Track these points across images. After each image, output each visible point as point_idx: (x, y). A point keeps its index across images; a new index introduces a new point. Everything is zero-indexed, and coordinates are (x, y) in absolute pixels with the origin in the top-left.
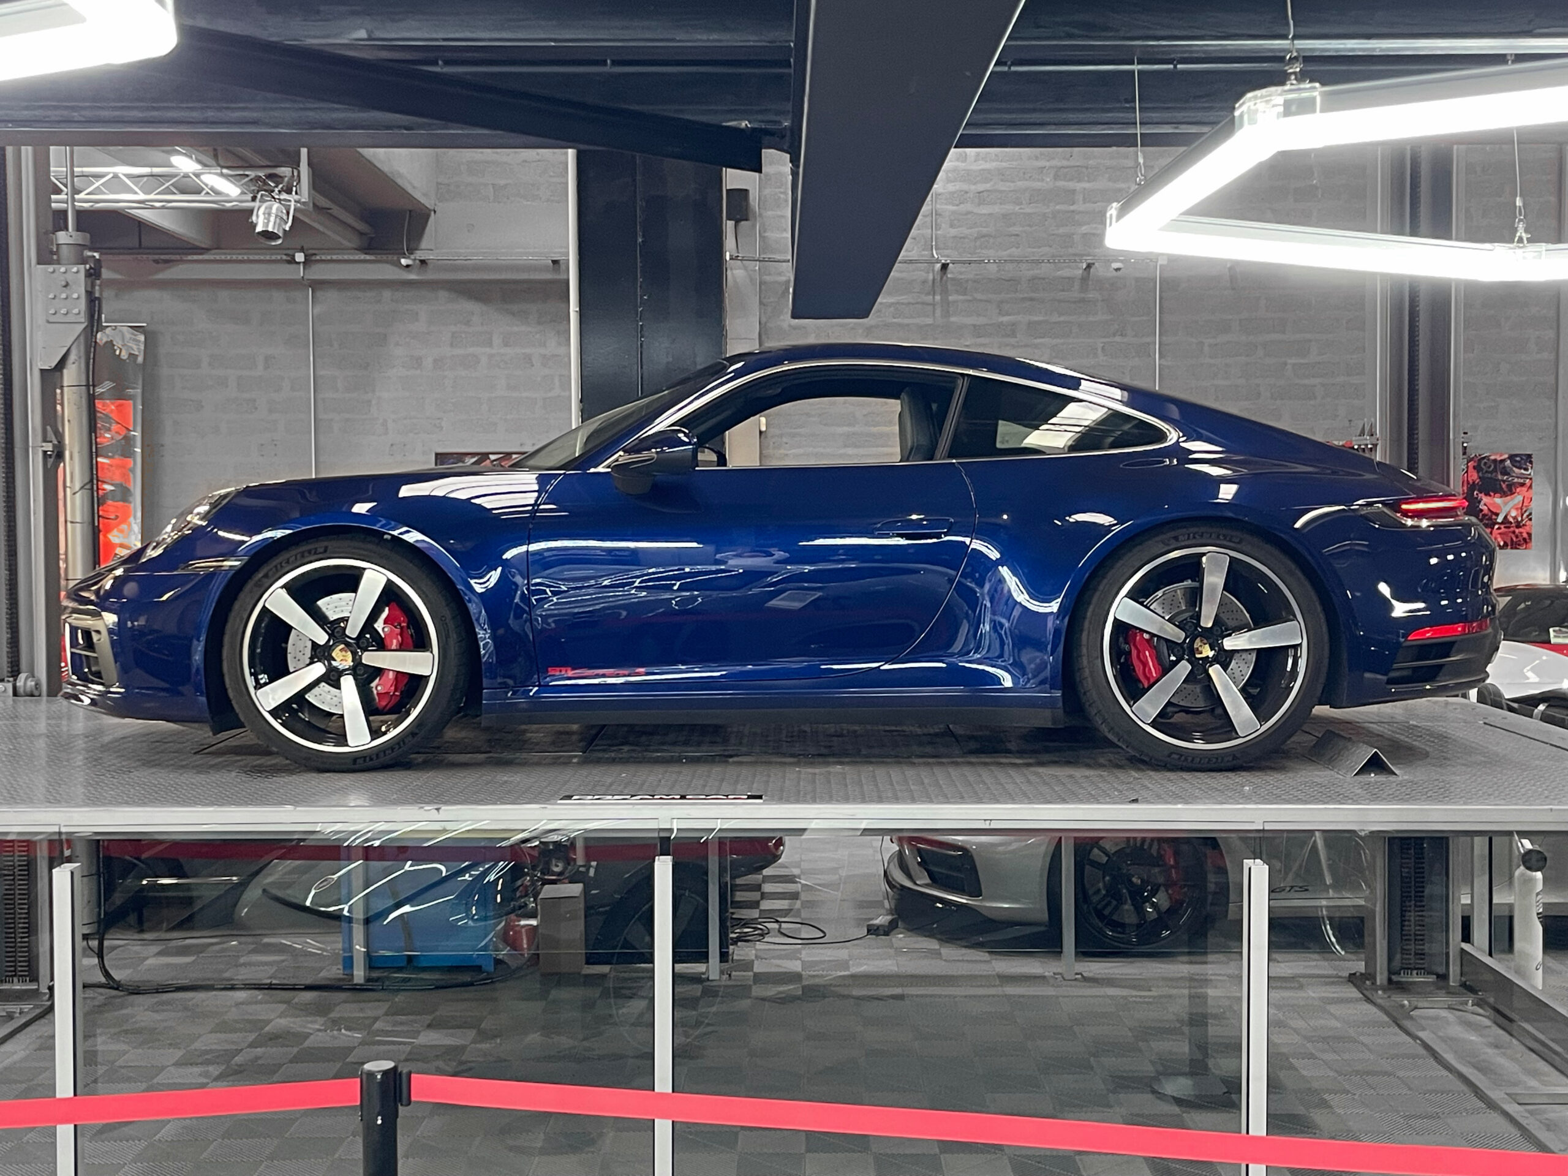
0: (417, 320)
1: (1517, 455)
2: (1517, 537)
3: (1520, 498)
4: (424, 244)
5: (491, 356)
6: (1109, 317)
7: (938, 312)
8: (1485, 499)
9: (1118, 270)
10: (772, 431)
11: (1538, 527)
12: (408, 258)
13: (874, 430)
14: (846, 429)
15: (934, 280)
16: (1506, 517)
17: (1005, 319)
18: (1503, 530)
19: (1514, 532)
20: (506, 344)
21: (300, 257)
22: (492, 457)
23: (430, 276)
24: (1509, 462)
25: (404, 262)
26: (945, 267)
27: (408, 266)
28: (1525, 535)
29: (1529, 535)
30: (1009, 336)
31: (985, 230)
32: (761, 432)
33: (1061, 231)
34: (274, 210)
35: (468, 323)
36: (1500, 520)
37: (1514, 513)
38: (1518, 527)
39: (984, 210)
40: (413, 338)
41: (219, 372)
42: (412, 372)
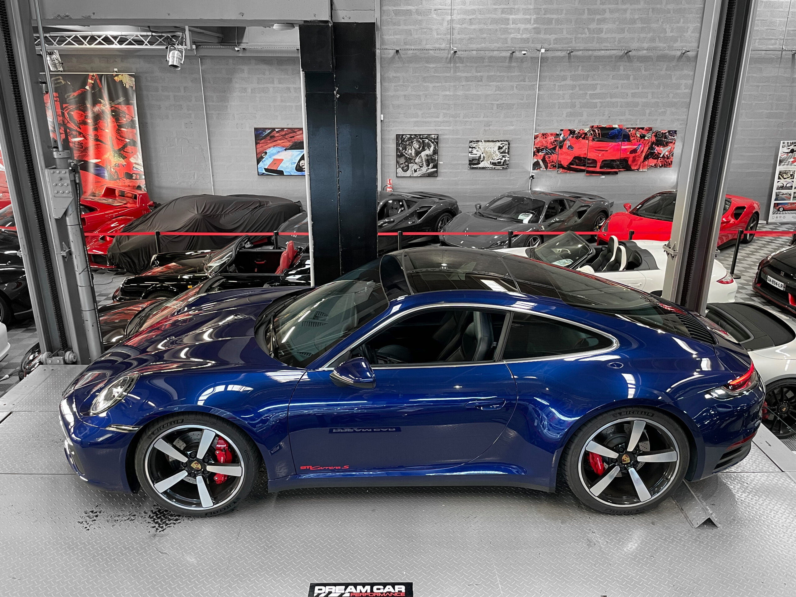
0: (244, 72)
1: (671, 131)
2: (667, 163)
3: (670, 148)
4: (244, 40)
5: (274, 88)
6: (520, 74)
7: (452, 71)
8: (657, 148)
9: (525, 54)
10: (386, 120)
11: (675, 159)
12: (238, 47)
13: (425, 120)
14: (415, 119)
15: (451, 57)
16: (664, 155)
17: (479, 74)
18: (662, 160)
19: (666, 161)
20: (280, 83)
21: (194, 47)
22: (277, 130)
23: (247, 54)
24: (668, 133)
25: (236, 49)
26: (455, 52)
27: (238, 51)
28: (670, 162)
29: (671, 162)
30: (479, 81)
31: (472, 36)
32: (381, 121)
33: (503, 37)
34: (176, 55)
35: (264, 74)
36: (661, 156)
37: (667, 154)
38: (668, 159)
39: (473, 27)
40: (242, 80)
41: (166, 93)
42: (243, 94)
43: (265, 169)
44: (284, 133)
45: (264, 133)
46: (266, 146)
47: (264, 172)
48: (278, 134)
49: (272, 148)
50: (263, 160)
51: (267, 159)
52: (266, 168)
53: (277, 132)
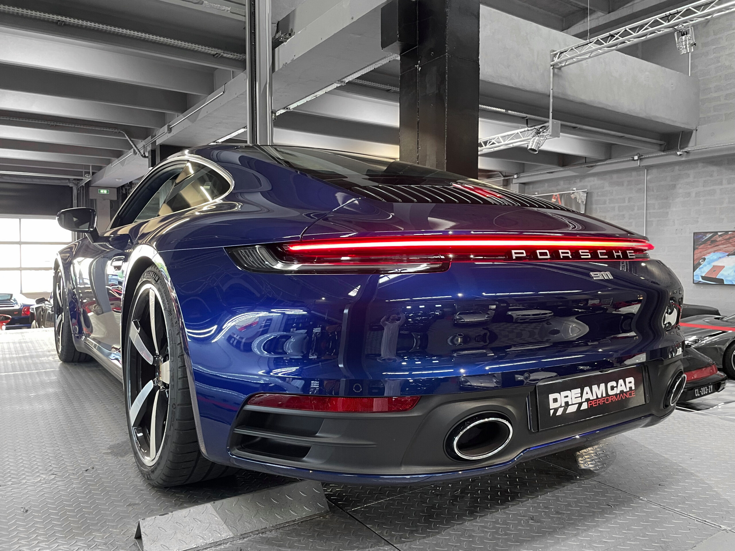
0: (689, 177)
4: (690, 144)
5: (722, 189)
12: (680, 151)
20: (729, 183)
21: (636, 158)
22: (719, 234)
23: (691, 157)
25: (678, 153)
27: (680, 155)
34: (535, 140)
35: (711, 176)
40: (687, 185)
41: (612, 205)
42: (686, 199)
43: (702, 277)
44: (728, 237)
45: (704, 237)
46: (705, 252)
47: (701, 280)
48: (721, 238)
49: (712, 254)
50: (701, 266)
51: (705, 265)
52: (703, 275)
53: (720, 236)
